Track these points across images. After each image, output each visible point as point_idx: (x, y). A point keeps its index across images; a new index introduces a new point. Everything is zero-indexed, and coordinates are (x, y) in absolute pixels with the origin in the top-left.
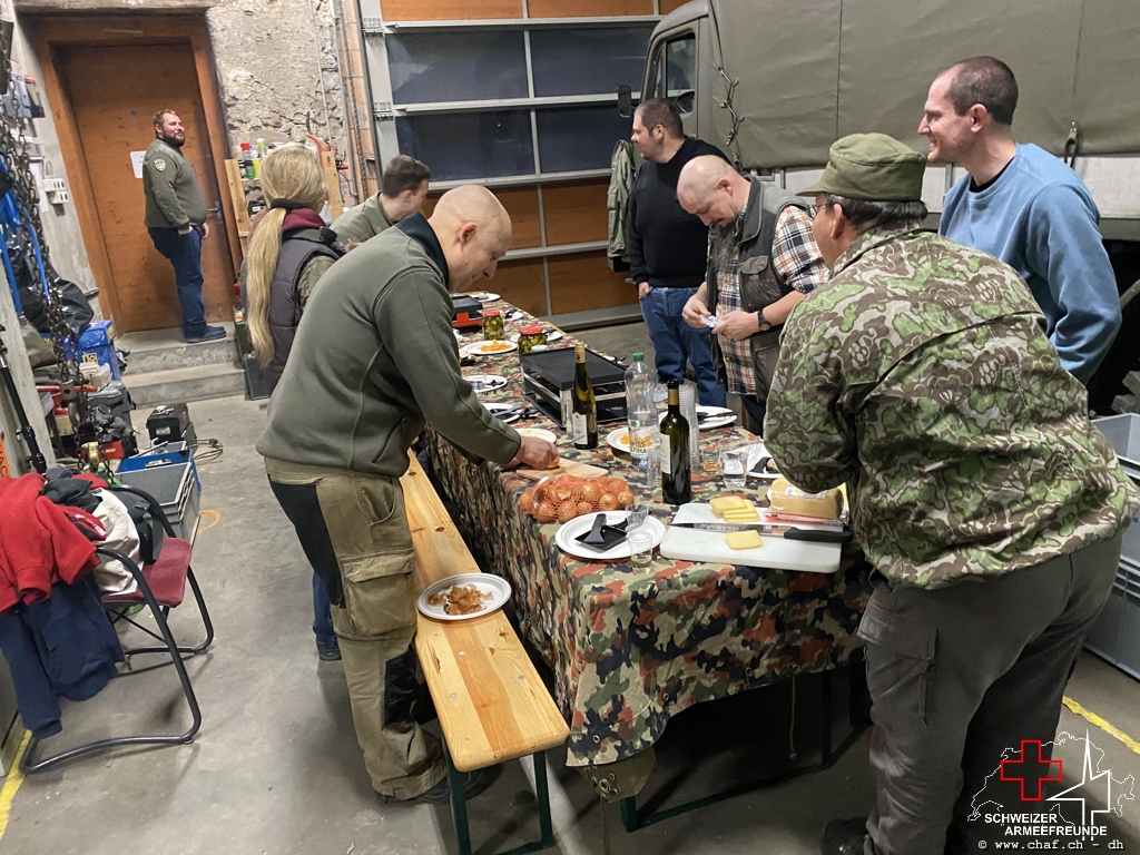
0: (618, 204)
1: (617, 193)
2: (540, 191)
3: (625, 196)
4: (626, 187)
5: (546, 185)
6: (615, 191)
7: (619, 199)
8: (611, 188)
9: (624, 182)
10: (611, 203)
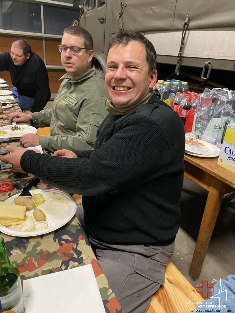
2: (44, 41)
5: (47, 39)
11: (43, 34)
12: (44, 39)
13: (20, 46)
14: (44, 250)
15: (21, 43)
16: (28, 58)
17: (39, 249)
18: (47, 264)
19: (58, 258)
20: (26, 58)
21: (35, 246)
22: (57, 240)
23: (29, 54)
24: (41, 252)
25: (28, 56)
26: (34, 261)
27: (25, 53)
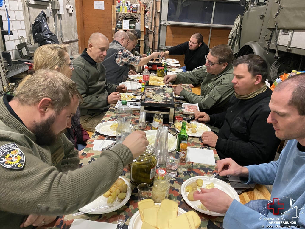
0: (232, 37)
1: (233, 33)
2: (211, 30)
3: (235, 35)
4: (236, 31)
5: (213, 28)
6: (232, 32)
7: (233, 35)
8: (231, 31)
9: (236, 29)
10: (230, 36)
11: (211, 25)
12: (211, 28)
13: (196, 37)
14: (194, 141)
15: (198, 35)
16: (200, 46)
17: (192, 141)
18: (195, 145)
19: (200, 145)
20: (198, 45)
21: (191, 140)
22: (200, 140)
23: (201, 43)
24: (193, 142)
25: (200, 44)
26: (190, 143)
27: (199, 42)
